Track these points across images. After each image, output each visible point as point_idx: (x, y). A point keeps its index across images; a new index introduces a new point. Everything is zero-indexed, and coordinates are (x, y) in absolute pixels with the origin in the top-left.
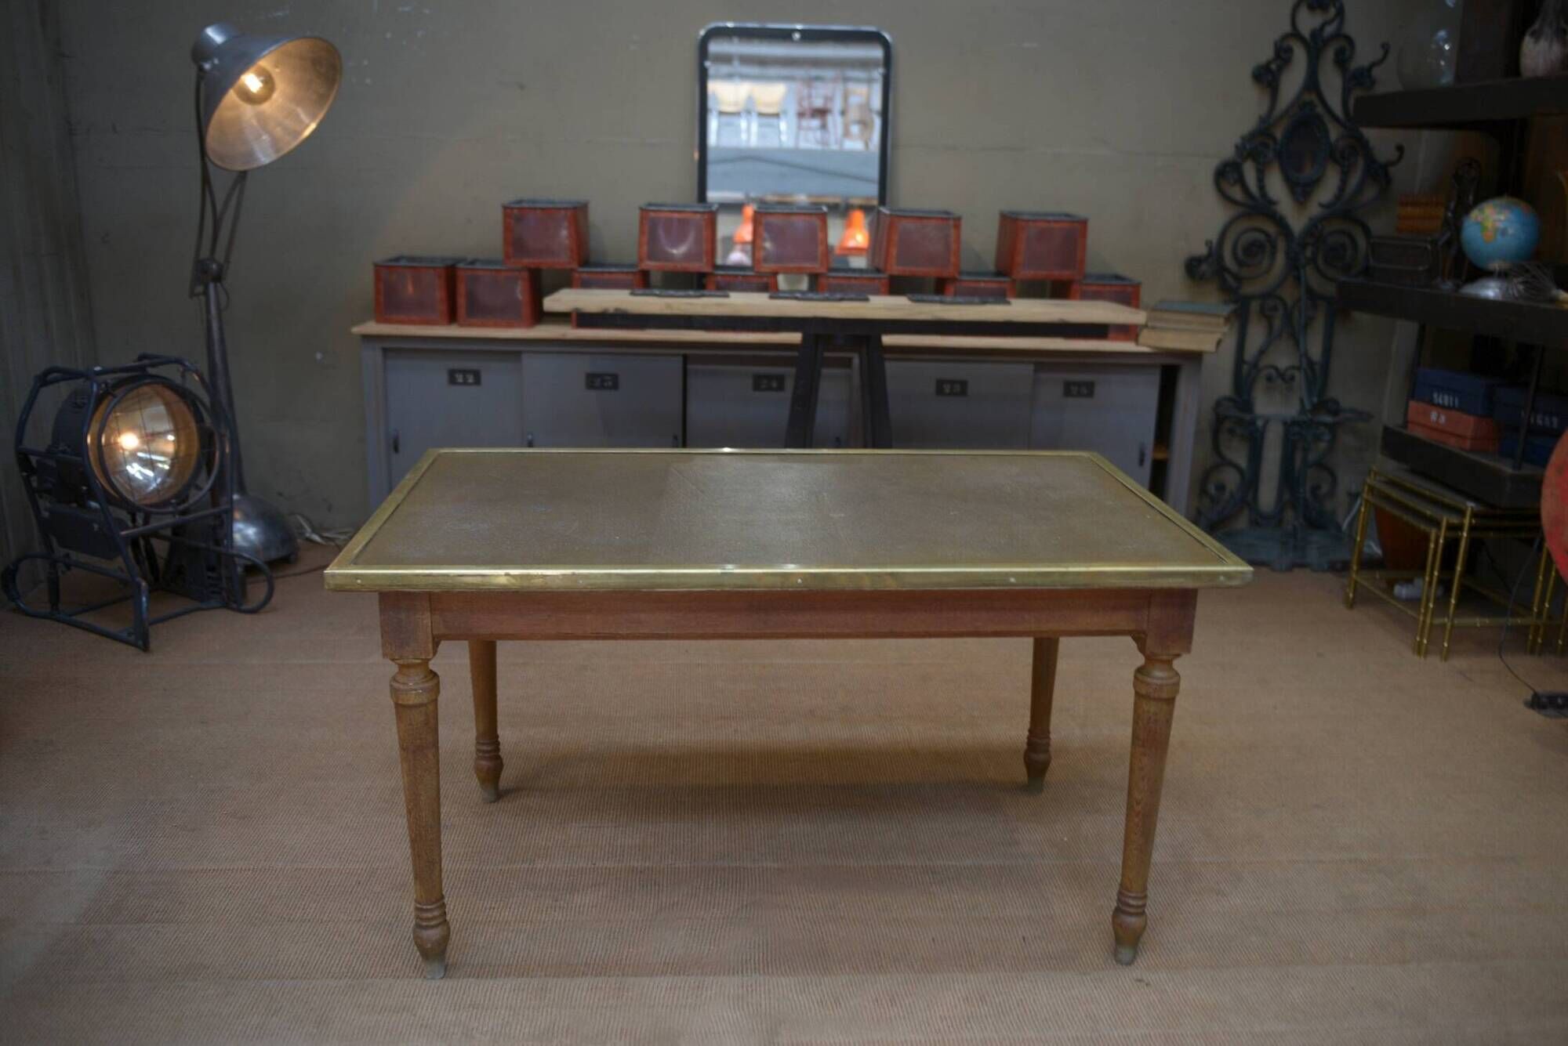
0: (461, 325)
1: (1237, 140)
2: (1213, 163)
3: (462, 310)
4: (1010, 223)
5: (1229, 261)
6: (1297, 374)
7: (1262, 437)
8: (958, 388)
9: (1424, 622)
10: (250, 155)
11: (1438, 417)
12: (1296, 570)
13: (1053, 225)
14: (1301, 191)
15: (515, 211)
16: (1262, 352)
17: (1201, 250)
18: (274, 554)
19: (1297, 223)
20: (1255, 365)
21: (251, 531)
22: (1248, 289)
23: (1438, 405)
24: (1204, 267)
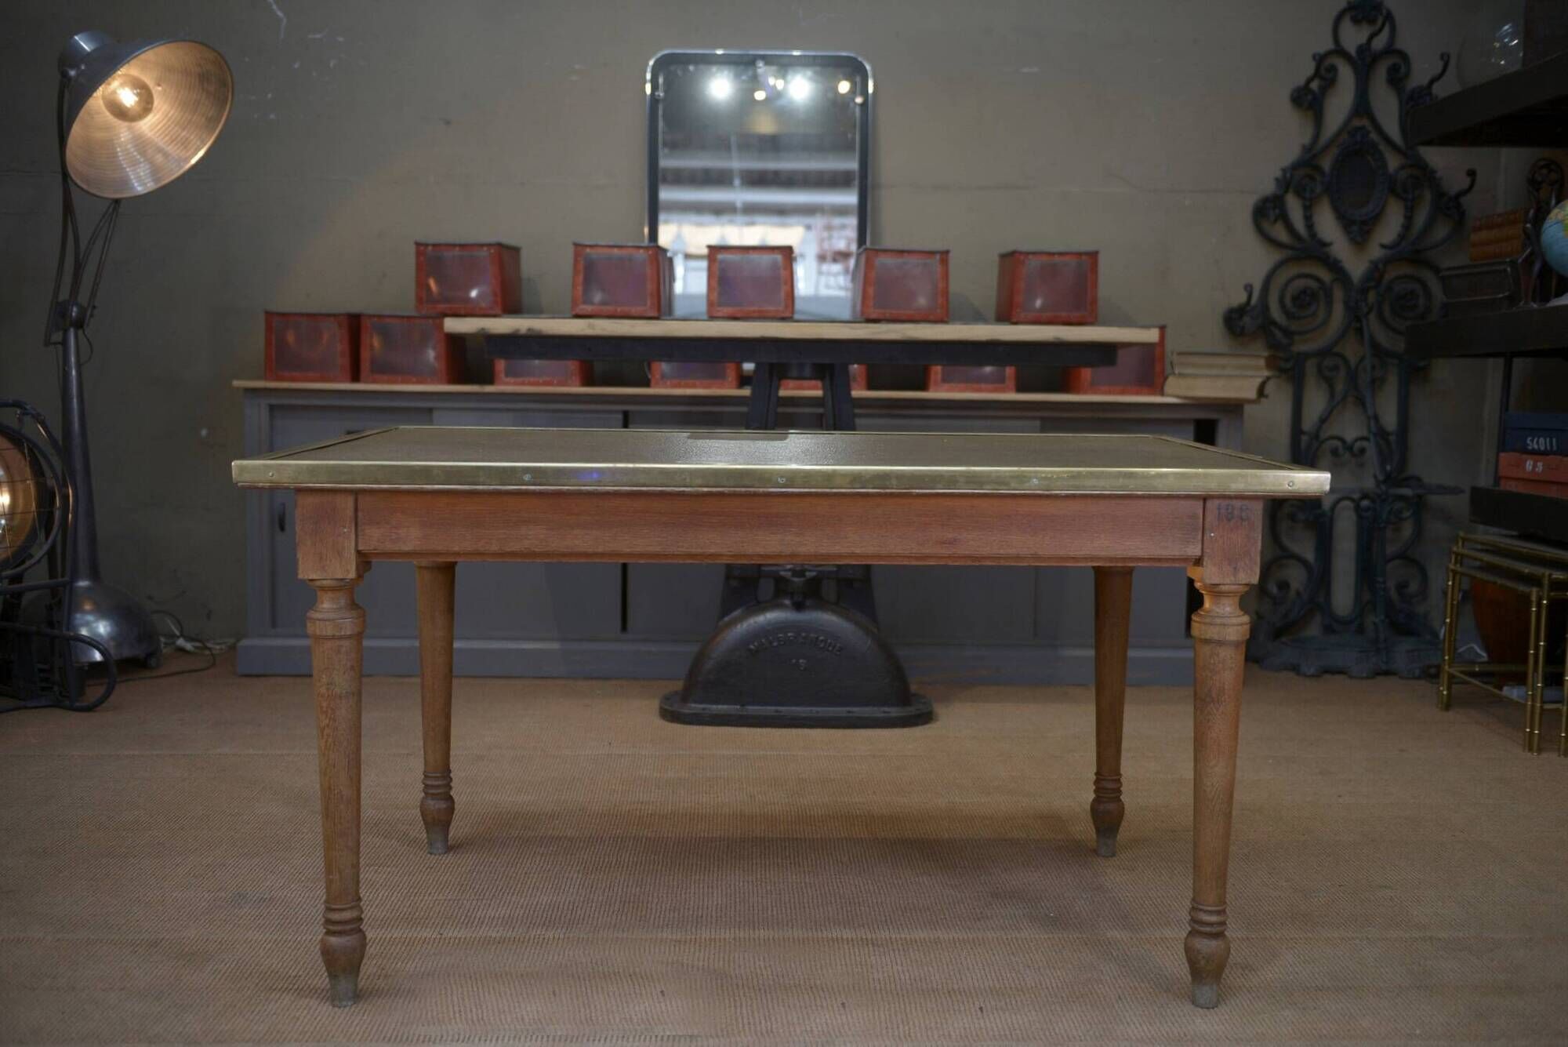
0: (366, 382)
1: (1279, 174)
2: (1251, 200)
3: (365, 366)
4: (1011, 261)
5: (1276, 313)
6: (1365, 444)
7: (1332, 520)
9: (1533, 706)
10: (125, 182)
11: (1535, 466)
12: (1380, 679)
13: (1057, 259)
14: (1359, 230)
15: (430, 248)
16: (1323, 421)
17: (1239, 298)
18: (127, 653)
19: (1356, 266)
20: (1316, 436)
21: (103, 628)
22: (1301, 347)
23: (1534, 453)
24: (1247, 319)
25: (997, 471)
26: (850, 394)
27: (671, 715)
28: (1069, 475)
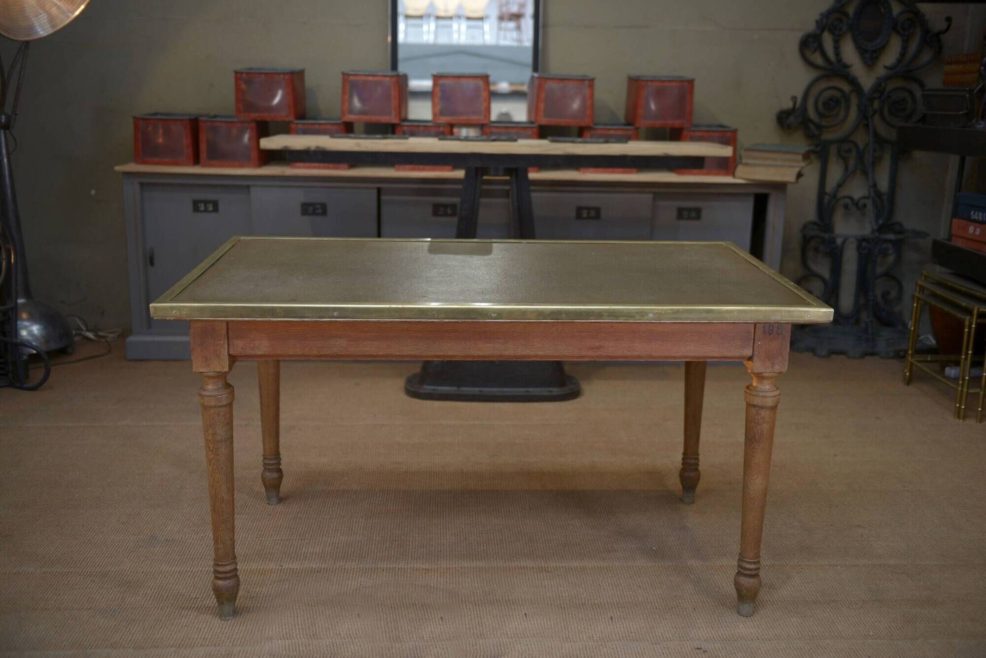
0: (204, 166)
1: (818, 17)
2: (799, 35)
3: (203, 155)
4: (636, 84)
5: (812, 114)
6: (866, 201)
7: (842, 251)
8: (593, 213)
9: (962, 391)
10: (31, 29)
11: (975, 230)
12: (867, 358)
13: (666, 84)
14: (870, 57)
15: (244, 75)
16: (840, 186)
17: (788, 105)
18: (53, 346)
19: (867, 80)
20: (834, 196)
21: (36, 329)
22: (827, 136)
23: (974, 221)
24: (792, 119)
25: (627, 309)
26: (527, 176)
27: (413, 392)
28: (673, 311)
